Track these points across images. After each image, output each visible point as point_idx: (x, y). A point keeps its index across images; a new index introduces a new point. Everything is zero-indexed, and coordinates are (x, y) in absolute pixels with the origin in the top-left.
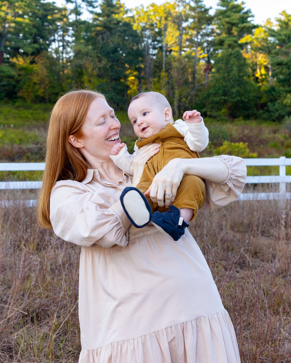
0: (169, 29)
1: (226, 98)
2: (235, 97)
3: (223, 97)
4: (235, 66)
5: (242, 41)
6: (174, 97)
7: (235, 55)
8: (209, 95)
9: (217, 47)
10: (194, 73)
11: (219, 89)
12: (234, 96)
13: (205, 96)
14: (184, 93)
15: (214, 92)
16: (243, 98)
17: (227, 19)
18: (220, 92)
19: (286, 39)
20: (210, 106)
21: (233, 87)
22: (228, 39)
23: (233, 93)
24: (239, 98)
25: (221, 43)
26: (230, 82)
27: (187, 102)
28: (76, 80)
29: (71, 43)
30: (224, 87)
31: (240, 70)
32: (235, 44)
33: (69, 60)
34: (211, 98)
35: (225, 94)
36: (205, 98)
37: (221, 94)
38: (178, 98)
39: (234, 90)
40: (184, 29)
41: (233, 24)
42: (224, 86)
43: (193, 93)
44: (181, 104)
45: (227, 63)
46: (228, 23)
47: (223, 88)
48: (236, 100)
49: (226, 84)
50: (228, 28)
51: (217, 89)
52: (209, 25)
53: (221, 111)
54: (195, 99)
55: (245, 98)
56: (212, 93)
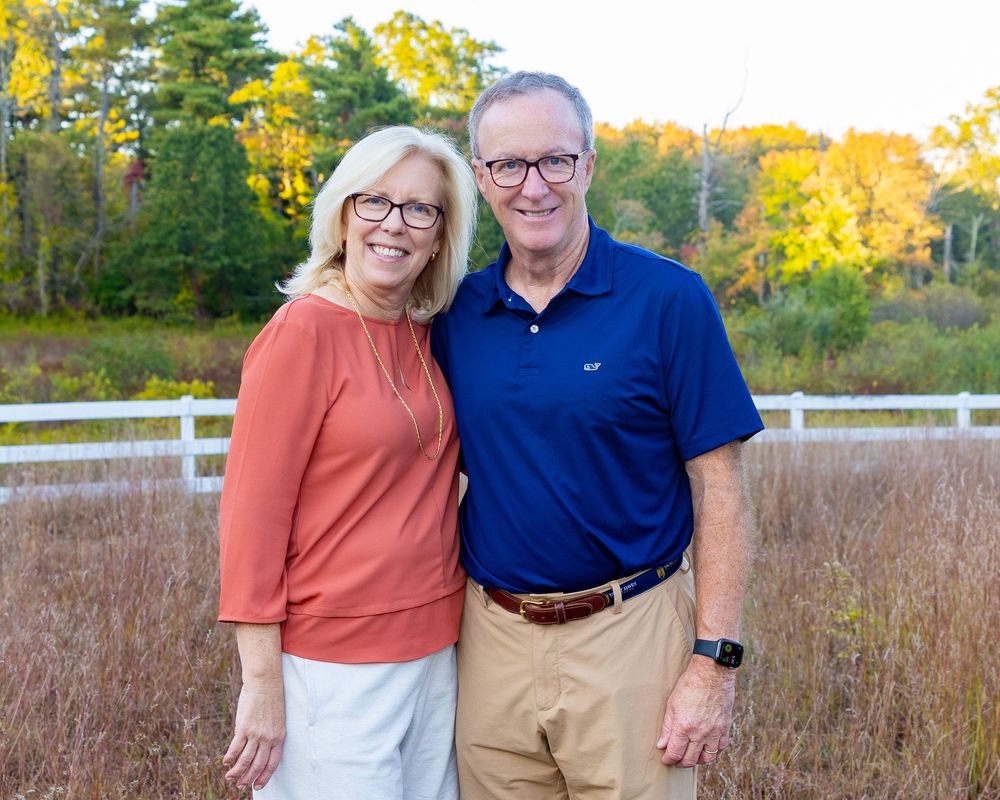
0: (22, 55)
1: (190, 260)
2: (216, 258)
3: (181, 257)
4: (213, 168)
5: (238, 97)
6: (36, 256)
7: (213, 138)
8: (140, 252)
9: (164, 113)
10: (94, 186)
11: (170, 233)
12: (211, 253)
13: (130, 252)
14: (66, 245)
15: (153, 242)
16: (239, 262)
17: (190, 35)
18: (173, 241)
19: (356, 97)
20: (143, 283)
21: (211, 228)
22: (194, 91)
23: (209, 246)
24: (226, 261)
25: (175, 101)
26: (200, 214)
27: (76, 269)
30: (184, 229)
31: (228, 182)
32: (215, 107)
34: (145, 260)
35: (187, 248)
36: (129, 260)
37: (176, 247)
38: (49, 258)
39: (214, 238)
40: (66, 55)
41: (208, 50)
42: (184, 224)
43: (96, 243)
44: (58, 277)
45: (190, 161)
46: (191, 44)
47: (179, 231)
48: (217, 265)
49: (188, 219)
50: (195, 60)
51: (162, 233)
52: (141, 46)
53: (176, 298)
54: (101, 262)
55: (246, 261)
56: (148, 245)
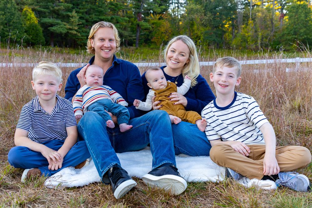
1: (296, 36)
2: (303, 36)
3: (294, 36)
4: (303, 13)
6: (258, 38)
7: (302, 6)
8: (283, 35)
10: (272, 20)
11: (291, 30)
12: (302, 35)
13: (281, 35)
14: (265, 35)
15: (287, 33)
16: (309, 37)
18: (292, 32)
20: (284, 43)
21: (301, 29)
23: (301, 33)
24: (305, 36)
26: (299, 25)
27: (267, 40)
28: (189, 29)
29: (183, 4)
30: (295, 29)
31: (306, 17)
33: (182, 16)
34: (285, 37)
35: (295, 33)
36: (280, 37)
37: (293, 34)
38: (261, 38)
39: (302, 31)
42: (295, 28)
43: (272, 34)
44: (263, 42)
45: (297, 12)
47: (294, 30)
48: (303, 37)
49: (296, 26)
51: (289, 30)
53: (292, 46)
54: (273, 38)
55: (310, 36)
56: (286, 34)
